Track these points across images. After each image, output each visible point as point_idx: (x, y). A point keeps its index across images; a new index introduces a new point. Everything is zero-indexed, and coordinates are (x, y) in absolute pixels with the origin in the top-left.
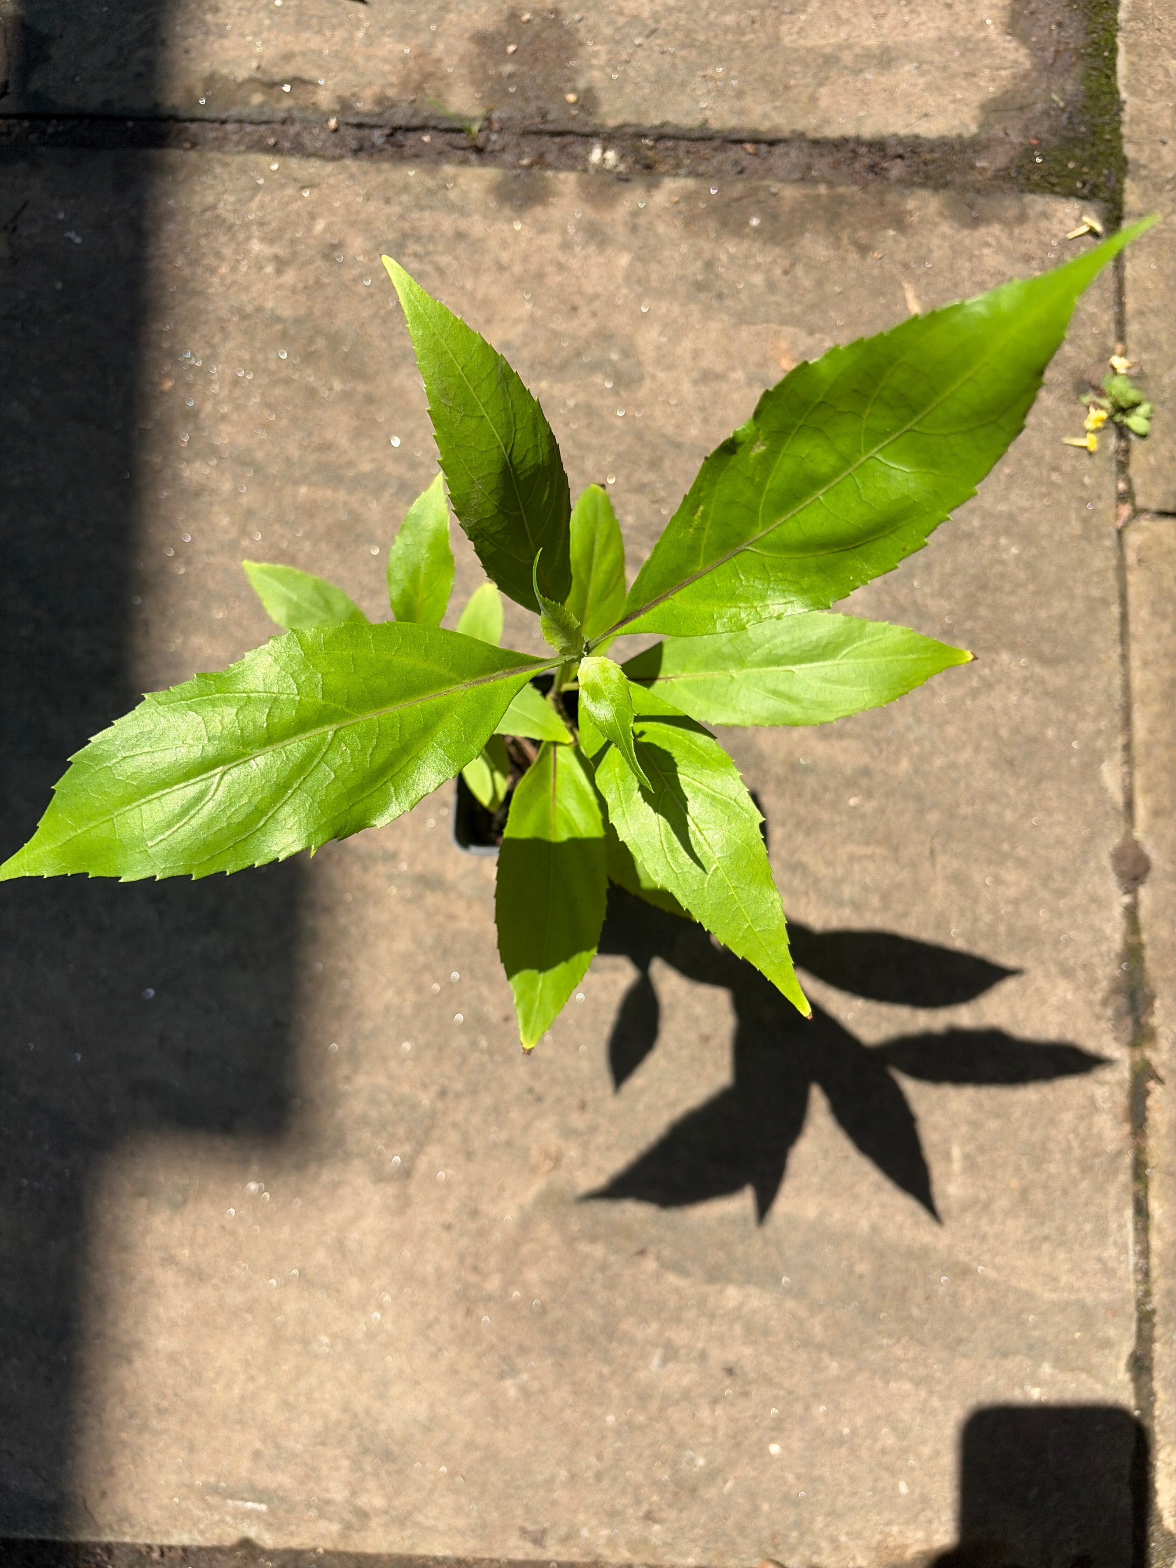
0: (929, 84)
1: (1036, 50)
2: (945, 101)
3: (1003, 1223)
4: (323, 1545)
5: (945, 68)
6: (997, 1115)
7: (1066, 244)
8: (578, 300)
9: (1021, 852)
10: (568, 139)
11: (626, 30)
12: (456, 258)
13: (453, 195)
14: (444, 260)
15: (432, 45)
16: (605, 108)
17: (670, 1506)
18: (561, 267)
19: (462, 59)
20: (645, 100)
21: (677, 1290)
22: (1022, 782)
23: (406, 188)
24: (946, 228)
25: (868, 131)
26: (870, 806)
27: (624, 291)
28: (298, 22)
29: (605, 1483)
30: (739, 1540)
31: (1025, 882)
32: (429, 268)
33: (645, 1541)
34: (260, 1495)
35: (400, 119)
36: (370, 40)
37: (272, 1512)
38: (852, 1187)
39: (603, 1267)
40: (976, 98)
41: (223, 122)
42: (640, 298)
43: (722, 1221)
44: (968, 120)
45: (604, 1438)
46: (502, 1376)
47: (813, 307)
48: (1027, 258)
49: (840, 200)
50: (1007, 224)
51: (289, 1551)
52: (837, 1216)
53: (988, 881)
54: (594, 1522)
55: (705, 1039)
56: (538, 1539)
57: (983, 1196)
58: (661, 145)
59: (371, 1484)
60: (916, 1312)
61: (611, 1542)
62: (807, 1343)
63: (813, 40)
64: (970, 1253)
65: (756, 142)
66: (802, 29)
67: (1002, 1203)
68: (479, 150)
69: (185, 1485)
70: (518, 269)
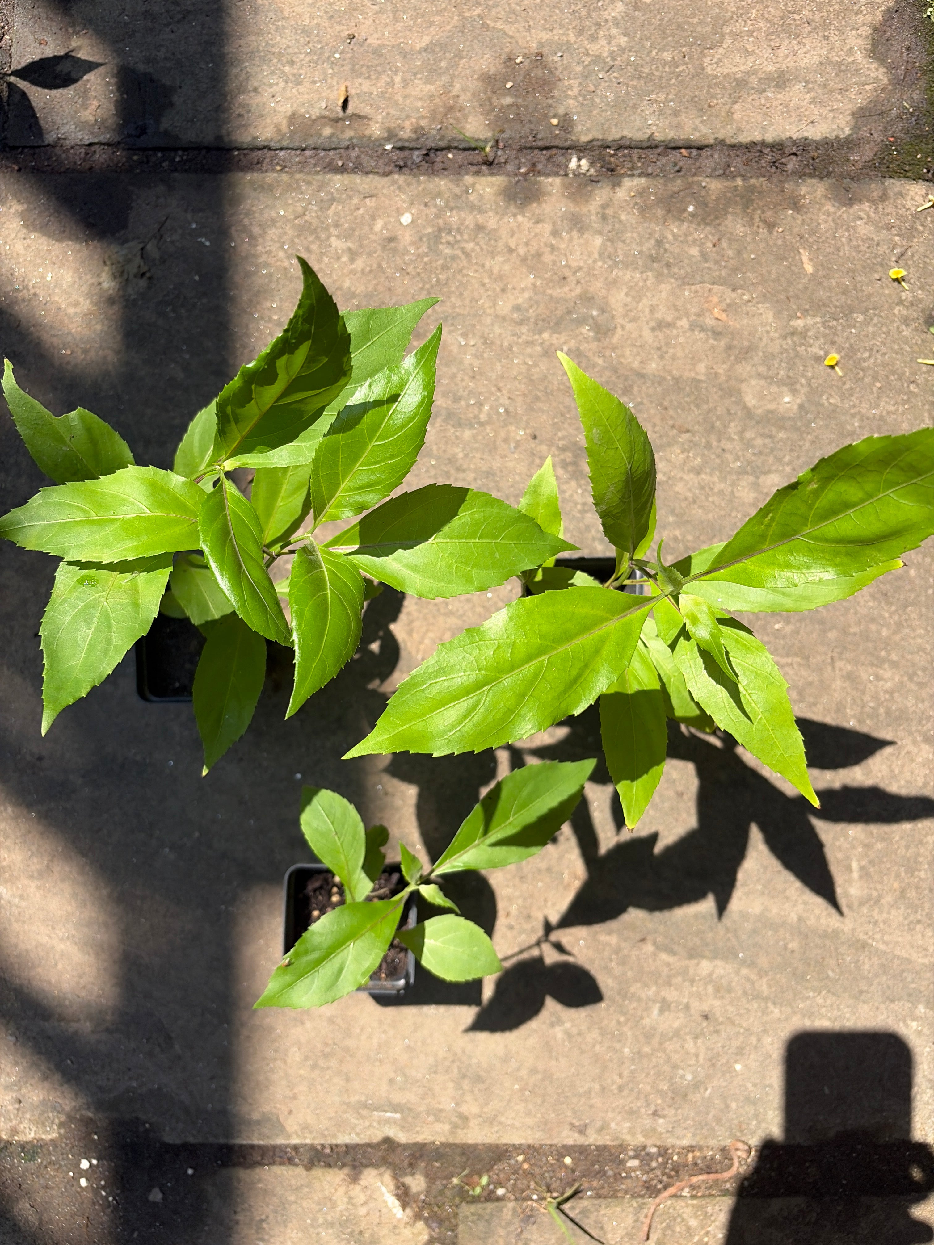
0: (814, 98)
1: (891, 68)
2: (824, 111)
3: (889, 913)
4: (439, 1139)
5: (825, 86)
6: (883, 839)
7: (916, 216)
8: (567, 273)
9: (894, 657)
10: (554, 151)
11: (591, 68)
12: (477, 244)
13: (472, 198)
14: (470, 246)
15: (451, 85)
16: (579, 128)
17: (669, 1106)
18: (553, 248)
19: (473, 94)
20: (608, 120)
21: (668, 964)
22: (893, 608)
23: (439, 194)
24: (829, 207)
25: (770, 137)
26: (789, 629)
27: (600, 264)
28: (353, 70)
29: (625, 1093)
30: (717, 1128)
31: (897, 678)
32: (459, 253)
33: (654, 1130)
34: (396, 1108)
35: (431, 144)
36: (405, 83)
37: (404, 1119)
38: (785, 890)
39: (617, 951)
40: (849, 107)
41: (303, 150)
42: (611, 269)
43: (696, 916)
44: (843, 124)
45: (623, 1063)
46: (552, 1025)
47: (735, 270)
48: (889, 227)
49: (752, 189)
50: (873, 202)
51: (415, 1144)
52: (775, 911)
53: (871, 678)
54: (619, 1118)
55: (680, 795)
56: (582, 1130)
57: (875, 894)
58: (619, 154)
59: (469, 1098)
60: (831, 974)
61: (631, 1131)
62: (757, 997)
63: (728, 68)
64: (867, 934)
65: (688, 148)
66: (720, 60)
67: (888, 899)
68: (489, 163)
69: (345, 1103)
70: (522, 251)
